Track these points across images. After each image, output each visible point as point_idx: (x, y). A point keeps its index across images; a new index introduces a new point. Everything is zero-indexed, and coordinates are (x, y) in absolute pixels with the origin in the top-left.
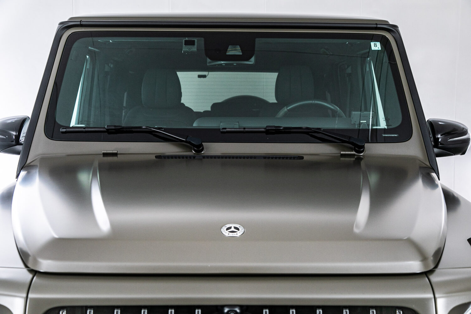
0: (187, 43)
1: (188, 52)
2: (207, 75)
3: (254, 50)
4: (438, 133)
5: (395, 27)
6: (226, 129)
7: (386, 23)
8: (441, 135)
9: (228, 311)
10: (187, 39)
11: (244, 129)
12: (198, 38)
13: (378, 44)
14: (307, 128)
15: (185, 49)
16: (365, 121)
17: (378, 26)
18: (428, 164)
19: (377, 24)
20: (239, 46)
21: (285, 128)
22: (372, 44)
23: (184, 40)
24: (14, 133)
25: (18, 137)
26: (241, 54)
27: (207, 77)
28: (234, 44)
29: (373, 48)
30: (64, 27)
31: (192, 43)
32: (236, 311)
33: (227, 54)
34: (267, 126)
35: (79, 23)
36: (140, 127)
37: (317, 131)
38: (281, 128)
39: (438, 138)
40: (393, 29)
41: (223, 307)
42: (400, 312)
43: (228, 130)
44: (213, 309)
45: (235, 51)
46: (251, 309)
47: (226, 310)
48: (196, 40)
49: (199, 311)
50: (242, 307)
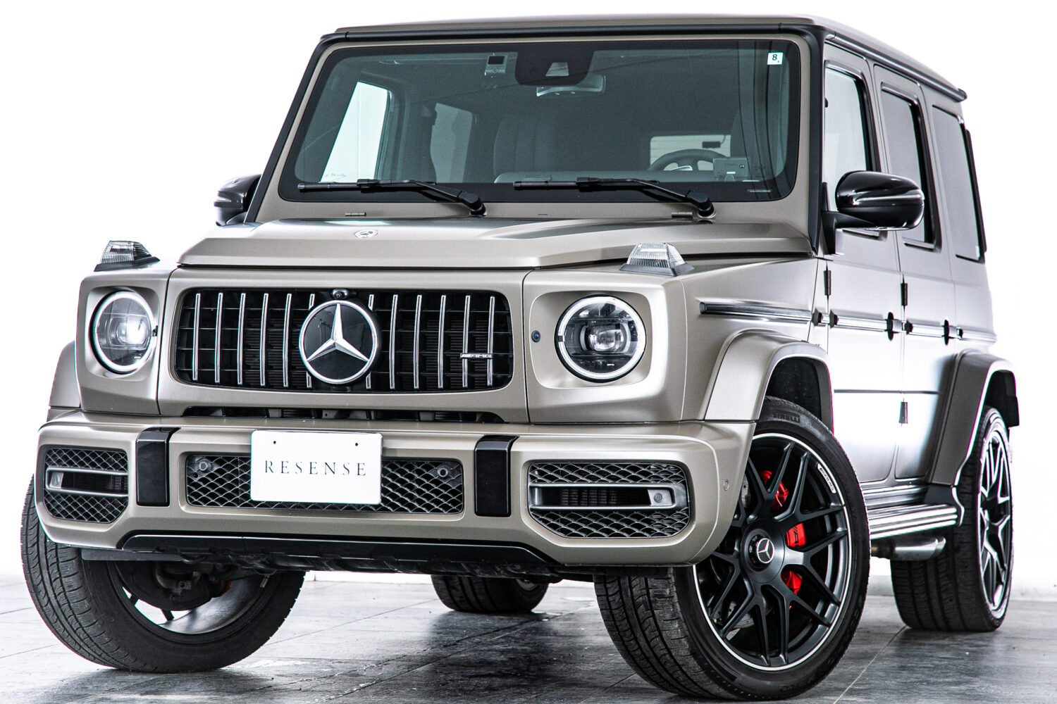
0: (494, 61)
1: (493, 75)
2: (721, 142)
8: (855, 193)
9: (337, 293)
10: (494, 54)
11: (547, 182)
12: (508, 53)
13: (780, 56)
14: (633, 180)
15: (489, 70)
16: (734, 173)
17: (782, 27)
18: (806, 232)
19: (780, 25)
20: (566, 63)
21: (606, 181)
22: (770, 55)
23: (488, 55)
24: (242, 195)
26: (568, 75)
27: (722, 145)
28: (559, 60)
29: (770, 61)
30: (327, 42)
31: (498, 61)
32: (343, 293)
33: (547, 75)
34: (578, 179)
35: (344, 36)
37: (648, 184)
38: (597, 180)
39: (850, 198)
41: (331, 290)
42: (493, 299)
43: (523, 184)
44: (323, 294)
45: (557, 70)
46: (358, 295)
47: (334, 292)
48: (506, 55)
49: (313, 296)
50: (349, 290)
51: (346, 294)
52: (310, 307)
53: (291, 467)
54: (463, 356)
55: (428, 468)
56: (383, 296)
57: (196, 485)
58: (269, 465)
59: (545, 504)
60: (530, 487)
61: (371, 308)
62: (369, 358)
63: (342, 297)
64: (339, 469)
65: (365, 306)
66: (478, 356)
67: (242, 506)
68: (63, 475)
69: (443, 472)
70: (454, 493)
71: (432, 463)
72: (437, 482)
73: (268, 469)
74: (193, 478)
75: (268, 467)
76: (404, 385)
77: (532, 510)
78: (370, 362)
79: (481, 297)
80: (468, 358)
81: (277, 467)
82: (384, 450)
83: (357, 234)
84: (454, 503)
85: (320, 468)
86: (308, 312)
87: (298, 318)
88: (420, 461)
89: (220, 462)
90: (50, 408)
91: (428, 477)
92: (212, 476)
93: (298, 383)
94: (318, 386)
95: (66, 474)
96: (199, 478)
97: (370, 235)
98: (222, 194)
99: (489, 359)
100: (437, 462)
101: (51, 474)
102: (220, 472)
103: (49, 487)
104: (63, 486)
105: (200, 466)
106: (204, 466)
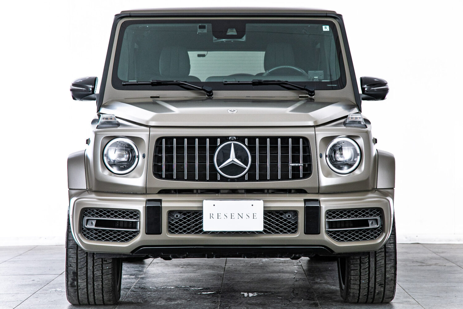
0: (201, 27)
1: (201, 33)
2: (206, 55)
3: (245, 31)
4: (365, 84)
5: (340, 16)
6: (227, 82)
7: (334, 12)
8: (367, 86)
9: (231, 138)
10: (200, 24)
11: (239, 82)
12: (207, 24)
13: (328, 27)
14: (279, 81)
15: (199, 31)
16: (317, 77)
17: (328, 15)
18: (355, 103)
19: (327, 14)
20: (235, 29)
21: (265, 81)
22: (324, 27)
23: (198, 25)
24: (91, 86)
25: (93, 89)
26: (236, 34)
27: (206, 56)
28: (232, 27)
29: (324, 30)
30: (118, 17)
31: (204, 27)
32: (234, 138)
33: (227, 34)
34: (253, 80)
35: (129, 15)
36: (173, 81)
37: (286, 83)
38: (262, 81)
39: (364, 88)
40: (339, 17)
41: (229, 137)
42: (301, 140)
43: (228, 82)
44: (224, 139)
45: (232, 32)
46: (241, 139)
47: (230, 138)
48: (206, 25)
49: (219, 140)
50: (236, 137)
51: (235, 138)
52: (218, 144)
53: (222, 216)
54: (290, 165)
55: (282, 214)
56: (252, 139)
57: (173, 225)
59: (330, 228)
60: (327, 221)
61: (247, 145)
62: (247, 167)
63: (234, 140)
64: (245, 216)
65: (244, 143)
66: (297, 165)
67: (194, 233)
68: (96, 221)
69: (289, 216)
70: (293, 225)
71: (284, 212)
72: (285, 220)
73: (211, 217)
74: (171, 222)
75: (211, 216)
76: (263, 178)
77: (327, 231)
78: (248, 168)
79: (296, 139)
80: (292, 166)
81: (215, 216)
82: (264, 207)
83: (229, 111)
84: (293, 229)
85: (236, 216)
86: (217, 147)
87: (213, 149)
88: (277, 212)
89: (184, 214)
90: (69, 189)
91: (281, 218)
92: (181, 220)
93: (213, 178)
94: (223, 179)
95: (97, 220)
96: (174, 221)
97: (235, 112)
98: (74, 85)
99: (301, 166)
100: (286, 212)
101: (88, 220)
102: (185, 218)
103: (86, 226)
104: (96, 226)
105: (175, 216)
106: (177, 216)
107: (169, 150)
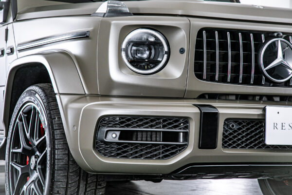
32: (280, 34)
47: (276, 34)
49: (263, 36)
51: (282, 35)
52: (263, 41)
57: (227, 137)
58: (275, 125)
63: (282, 37)
74: (225, 133)
75: (275, 127)
81: (279, 126)
87: (258, 47)
89: (240, 124)
92: (235, 131)
93: (258, 82)
95: (121, 131)
96: (228, 133)
101: (107, 131)
102: (239, 129)
103: (105, 140)
104: (120, 139)
105: (231, 126)
106: (233, 126)
107: (211, 45)
